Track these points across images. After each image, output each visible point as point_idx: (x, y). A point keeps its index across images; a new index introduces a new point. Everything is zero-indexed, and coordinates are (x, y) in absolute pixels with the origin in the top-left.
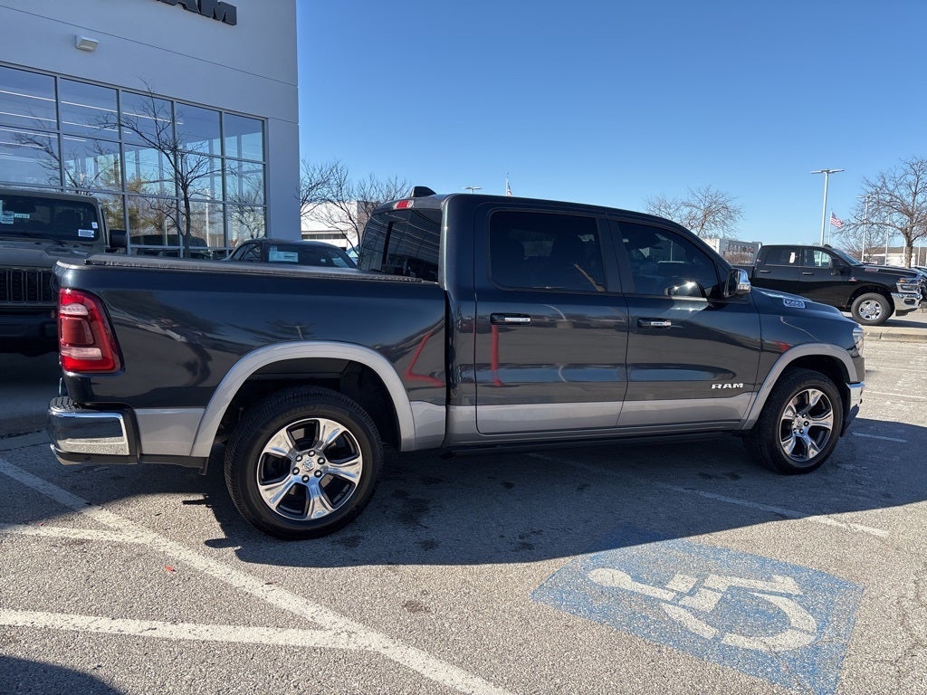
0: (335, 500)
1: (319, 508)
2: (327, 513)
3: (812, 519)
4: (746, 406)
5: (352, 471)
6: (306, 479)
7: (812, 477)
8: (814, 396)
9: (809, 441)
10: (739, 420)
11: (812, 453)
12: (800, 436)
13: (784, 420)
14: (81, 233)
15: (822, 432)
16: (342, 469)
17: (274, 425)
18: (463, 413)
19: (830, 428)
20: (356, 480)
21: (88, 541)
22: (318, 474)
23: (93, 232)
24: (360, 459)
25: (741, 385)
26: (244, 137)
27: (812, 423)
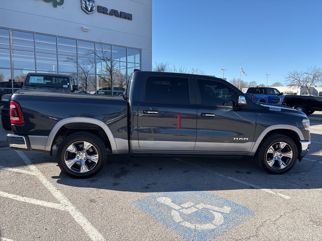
0: (90, 168)
1: (84, 169)
2: (87, 171)
3: (262, 190)
4: (252, 147)
5: (95, 158)
6: (81, 160)
7: (282, 176)
8: (283, 145)
9: (281, 162)
10: (248, 152)
11: (283, 167)
12: (278, 160)
13: (268, 153)
14: (64, 86)
15: (288, 159)
16: (93, 158)
18: (135, 143)
19: (291, 158)
20: (96, 162)
22: (85, 159)
23: (67, 86)
24: (98, 155)
25: (247, 139)
27: (283, 155)
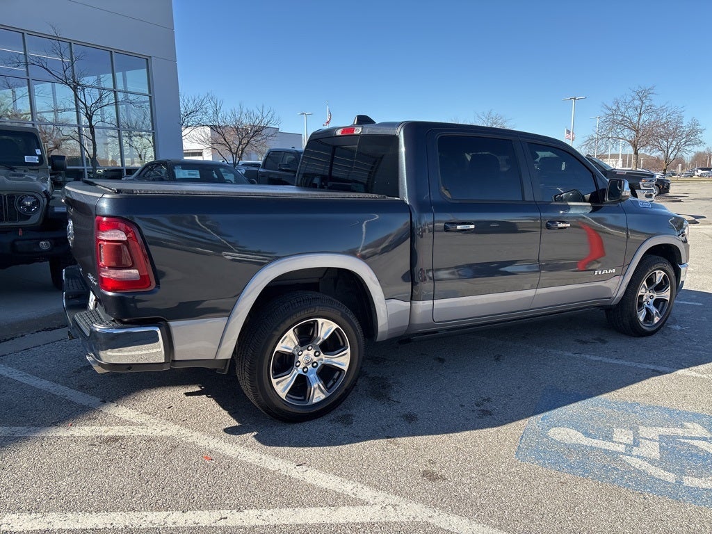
0: (329, 385)
1: (318, 394)
2: (324, 397)
3: (680, 372)
4: (615, 286)
5: (342, 360)
6: (305, 370)
8: (659, 276)
9: (654, 310)
10: (610, 298)
11: (656, 320)
12: (648, 307)
13: (640, 296)
14: (27, 159)
15: (662, 303)
16: (333, 360)
17: (283, 327)
18: (423, 306)
19: (668, 299)
20: (345, 368)
21: (123, 438)
22: (315, 364)
23: (37, 158)
24: (348, 351)
25: (614, 271)
26: (128, 73)
27: (656, 296)
